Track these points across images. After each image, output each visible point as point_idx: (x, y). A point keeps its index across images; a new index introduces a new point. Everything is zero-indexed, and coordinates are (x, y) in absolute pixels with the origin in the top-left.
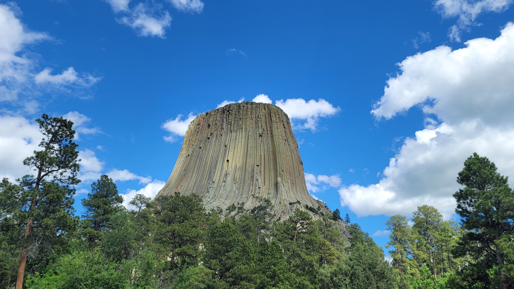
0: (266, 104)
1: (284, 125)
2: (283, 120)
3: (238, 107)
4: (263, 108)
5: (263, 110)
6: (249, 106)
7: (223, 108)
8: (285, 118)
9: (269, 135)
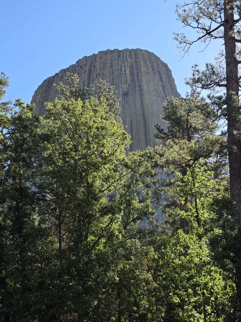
0: (133, 50)
1: (161, 78)
2: (161, 71)
3: (94, 60)
4: (128, 56)
5: (129, 60)
6: (109, 56)
7: (75, 65)
8: (163, 68)
9: (138, 92)
